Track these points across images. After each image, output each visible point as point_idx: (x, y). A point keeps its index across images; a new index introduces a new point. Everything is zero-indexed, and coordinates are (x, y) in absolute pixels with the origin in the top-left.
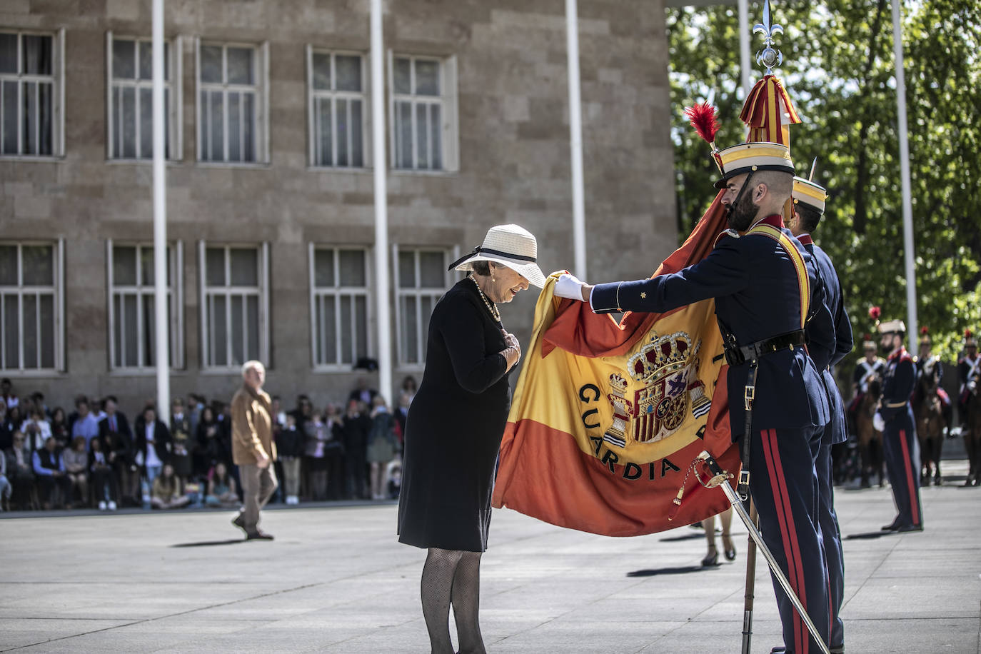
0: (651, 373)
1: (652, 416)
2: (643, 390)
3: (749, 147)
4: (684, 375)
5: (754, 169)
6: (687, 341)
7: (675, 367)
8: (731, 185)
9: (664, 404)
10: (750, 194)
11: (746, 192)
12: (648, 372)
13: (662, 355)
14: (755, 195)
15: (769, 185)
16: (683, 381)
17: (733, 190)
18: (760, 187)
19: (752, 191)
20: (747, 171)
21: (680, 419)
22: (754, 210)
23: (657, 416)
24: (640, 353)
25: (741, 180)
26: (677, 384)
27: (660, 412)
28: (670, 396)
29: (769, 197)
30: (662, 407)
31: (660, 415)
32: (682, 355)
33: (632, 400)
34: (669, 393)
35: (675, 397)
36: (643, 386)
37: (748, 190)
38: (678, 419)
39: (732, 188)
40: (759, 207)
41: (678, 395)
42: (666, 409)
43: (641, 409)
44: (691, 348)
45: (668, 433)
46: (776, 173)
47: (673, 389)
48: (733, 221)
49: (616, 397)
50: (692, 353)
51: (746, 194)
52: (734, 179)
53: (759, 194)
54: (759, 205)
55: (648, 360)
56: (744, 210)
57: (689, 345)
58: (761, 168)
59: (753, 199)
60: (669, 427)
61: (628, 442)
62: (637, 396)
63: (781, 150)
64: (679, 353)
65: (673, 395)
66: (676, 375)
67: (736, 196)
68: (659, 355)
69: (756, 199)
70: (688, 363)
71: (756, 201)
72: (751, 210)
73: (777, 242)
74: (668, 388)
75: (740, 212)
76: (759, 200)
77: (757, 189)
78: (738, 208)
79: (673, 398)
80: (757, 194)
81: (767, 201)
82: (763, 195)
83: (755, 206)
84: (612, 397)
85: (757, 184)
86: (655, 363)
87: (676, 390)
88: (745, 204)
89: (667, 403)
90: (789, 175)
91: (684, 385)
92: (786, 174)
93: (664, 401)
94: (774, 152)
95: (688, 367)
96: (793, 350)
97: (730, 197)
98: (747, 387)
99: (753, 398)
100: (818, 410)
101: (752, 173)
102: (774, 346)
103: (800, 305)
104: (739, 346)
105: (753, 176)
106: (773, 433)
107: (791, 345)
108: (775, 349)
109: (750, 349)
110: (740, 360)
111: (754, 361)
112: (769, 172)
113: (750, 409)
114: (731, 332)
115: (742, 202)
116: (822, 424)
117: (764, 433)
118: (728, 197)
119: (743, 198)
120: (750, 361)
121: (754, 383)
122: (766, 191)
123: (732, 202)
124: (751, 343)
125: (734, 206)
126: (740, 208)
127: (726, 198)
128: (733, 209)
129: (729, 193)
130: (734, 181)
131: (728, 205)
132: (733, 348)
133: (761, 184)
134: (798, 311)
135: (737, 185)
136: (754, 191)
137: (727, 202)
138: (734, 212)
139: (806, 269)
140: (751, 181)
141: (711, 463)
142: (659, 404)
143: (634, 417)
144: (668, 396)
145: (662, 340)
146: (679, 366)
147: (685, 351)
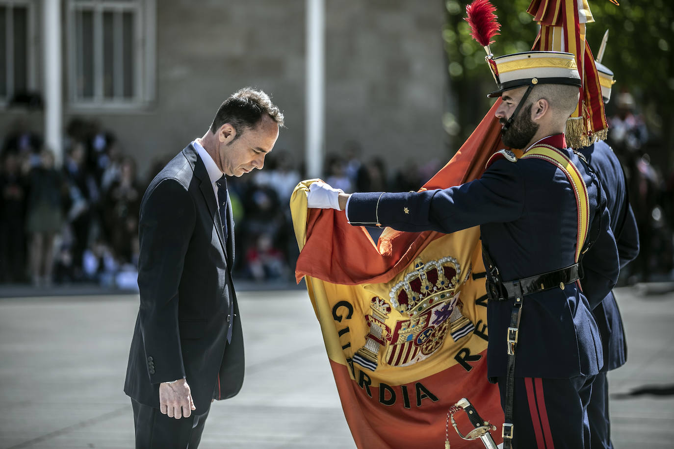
1: (410, 343)
3: (529, 57)
4: (451, 303)
5: (535, 82)
6: (457, 267)
7: (442, 296)
8: (507, 98)
9: (425, 333)
10: (529, 110)
11: (524, 108)
13: (428, 283)
14: (534, 111)
15: (551, 101)
16: (450, 309)
17: (508, 104)
18: (540, 103)
19: (531, 106)
20: (526, 83)
22: (533, 129)
23: (416, 343)
24: (404, 281)
25: (521, 92)
26: (445, 313)
27: (420, 340)
29: (551, 114)
30: (423, 335)
31: (420, 344)
32: (450, 282)
34: (433, 323)
35: (439, 324)
37: (527, 105)
38: (437, 344)
39: (508, 101)
40: (539, 125)
41: (443, 322)
42: (428, 336)
44: (460, 274)
46: (560, 87)
47: (438, 318)
48: (508, 139)
49: (375, 320)
50: (462, 280)
51: (525, 110)
52: (511, 91)
53: (539, 111)
54: (538, 123)
55: (413, 289)
56: (520, 128)
58: (542, 81)
59: (532, 116)
60: (426, 352)
62: (398, 327)
63: (566, 60)
64: (446, 280)
65: (437, 324)
66: (443, 305)
67: (512, 111)
68: (425, 283)
69: (536, 116)
70: (458, 291)
71: (535, 118)
72: (529, 128)
74: (433, 317)
75: (517, 130)
76: (539, 118)
77: (537, 105)
78: (515, 125)
79: (436, 326)
80: (537, 111)
81: (548, 119)
82: (543, 112)
84: (371, 319)
85: (535, 100)
86: (420, 293)
87: (441, 318)
88: (523, 122)
89: (430, 332)
90: (575, 89)
91: (450, 312)
92: (571, 87)
93: (426, 330)
94: (559, 61)
95: (456, 295)
96: (563, 289)
97: (505, 111)
98: (509, 329)
99: (516, 341)
100: (590, 356)
101: (532, 87)
102: (542, 285)
103: (576, 237)
104: (502, 280)
105: (533, 90)
106: (539, 382)
107: (562, 284)
108: (543, 288)
109: (515, 285)
110: (502, 296)
111: (518, 300)
112: (552, 85)
113: (513, 354)
114: (495, 265)
115: (520, 120)
116: (593, 374)
117: (528, 382)
118: (503, 110)
119: (520, 114)
120: (514, 299)
121: (518, 325)
122: (547, 107)
123: (508, 116)
124: (517, 279)
125: (510, 122)
126: (517, 126)
127: (500, 111)
128: (509, 125)
129: (505, 106)
130: (511, 94)
131: (503, 120)
132: (495, 281)
133: (542, 98)
134: (574, 244)
135: (514, 99)
136: (533, 107)
137: (502, 116)
138: (510, 128)
139: (587, 195)
140: (531, 95)
141: (471, 412)
142: (421, 333)
143: (391, 344)
144: (432, 325)
145: (427, 266)
146: (447, 295)
147: (454, 278)
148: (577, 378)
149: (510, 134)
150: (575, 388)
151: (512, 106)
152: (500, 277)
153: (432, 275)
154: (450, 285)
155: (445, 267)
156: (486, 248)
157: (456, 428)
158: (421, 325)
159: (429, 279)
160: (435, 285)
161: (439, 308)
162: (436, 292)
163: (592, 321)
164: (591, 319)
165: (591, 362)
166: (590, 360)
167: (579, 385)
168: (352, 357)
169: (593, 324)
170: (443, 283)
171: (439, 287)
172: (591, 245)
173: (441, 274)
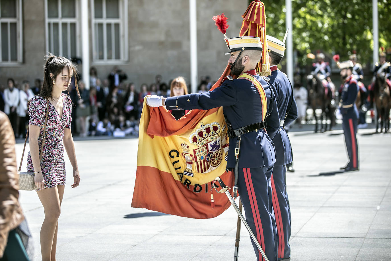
0: (201, 142)
1: (204, 161)
2: (197, 149)
3: (241, 39)
4: (218, 141)
5: (243, 49)
6: (218, 126)
7: (213, 138)
8: (232, 55)
9: (209, 155)
10: (241, 60)
11: (239, 59)
12: (199, 141)
13: (206, 133)
14: (243, 61)
15: (250, 56)
16: (218, 144)
19: (242, 59)
20: (240, 49)
21: (219, 162)
22: (243, 68)
23: (206, 161)
24: (195, 132)
25: (238, 53)
26: (215, 146)
27: (207, 158)
28: (212, 151)
29: (250, 62)
30: (208, 157)
31: (208, 161)
32: (216, 133)
33: (193, 154)
34: (211, 150)
36: (197, 148)
37: (240, 58)
38: (218, 162)
39: (233, 56)
40: (245, 66)
42: (211, 157)
43: (197, 158)
44: (220, 129)
45: (214, 168)
46: (253, 51)
47: (213, 148)
49: (185, 153)
51: (239, 60)
52: (234, 52)
53: (245, 60)
54: (244, 66)
55: (199, 136)
56: (238, 67)
57: (219, 128)
58: (246, 49)
59: (242, 63)
60: (214, 165)
61: (195, 174)
62: (195, 152)
63: (256, 40)
64: (214, 132)
66: (213, 142)
67: (235, 60)
68: (205, 133)
70: (219, 136)
71: (244, 64)
72: (241, 67)
73: (252, 83)
74: (210, 148)
75: (236, 68)
76: (245, 63)
77: (244, 58)
78: (235, 66)
79: (214, 152)
81: (249, 64)
82: (247, 61)
83: (243, 66)
84: (183, 154)
85: (243, 56)
86: (203, 137)
88: (239, 65)
89: (211, 155)
90: (260, 51)
91: (219, 146)
92: (258, 51)
94: (253, 41)
95: (219, 138)
96: (257, 131)
97: (232, 60)
98: (236, 149)
99: (239, 154)
100: (269, 158)
101: (242, 51)
102: (248, 130)
103: (262, 110)
104: (233, 129)
105: (243, 52)
106: (249, 170)
107: (256, 129)
108: (248, 131)
109: (238, 131)
110: (233, 136)
111: (239, 137)
112: (250, 50)
113: (238, 159)
114: (229, 123)
115: (237, 64)
116: (270, 165)
117: (244, 170)
118: (231, 60)
119: (238, 62)
120: (237, 137)
121: (239, 147)
122: (248, 59)
123: (233, 63)
124: (238, 128)
125: (233, 65)
126: (236, 66)
127: (230, 60)
128: (233, 66)
129: (232, 58)
130: (234, 54)
131: (231, 64)
132: (230, 130)
133: (246, 56)
134: (261, 113)
135: (235, 55)
136: (243, 59)
137: (231, 62)
138: (234, 68)
139: (265, 94)
140: (242, 54)
141: (221, 182)
142: (207, 155)
143: (195, 162)
144: (211, 151)
145: (206, 126)
146: (215, 138)
147: (217, 131)
148: (264, 168)
149: (233, 70)
150: (264, 172)
151: (235, 58)
152: (232, 128)
153: (208, 130)
154: (216, 134)
155: (213, 126)
156: (226, 116)
157: (215, 189)
158: (205, 151)
159: (207, 131)
160: (209, 134)
161: (212, 143)
162: (209, 137)
163: (270, 144)
164: (270, 143)
165: (269, 161)
166: (269, 159)
167: (266, 170)
168: (183, 173)
169: (271, 145)
170: (212, 133)
171: (211, 134)
172: (269, 114)
173: (212, 129)
